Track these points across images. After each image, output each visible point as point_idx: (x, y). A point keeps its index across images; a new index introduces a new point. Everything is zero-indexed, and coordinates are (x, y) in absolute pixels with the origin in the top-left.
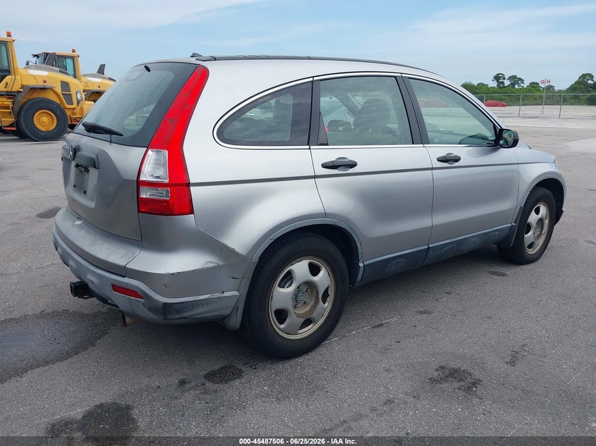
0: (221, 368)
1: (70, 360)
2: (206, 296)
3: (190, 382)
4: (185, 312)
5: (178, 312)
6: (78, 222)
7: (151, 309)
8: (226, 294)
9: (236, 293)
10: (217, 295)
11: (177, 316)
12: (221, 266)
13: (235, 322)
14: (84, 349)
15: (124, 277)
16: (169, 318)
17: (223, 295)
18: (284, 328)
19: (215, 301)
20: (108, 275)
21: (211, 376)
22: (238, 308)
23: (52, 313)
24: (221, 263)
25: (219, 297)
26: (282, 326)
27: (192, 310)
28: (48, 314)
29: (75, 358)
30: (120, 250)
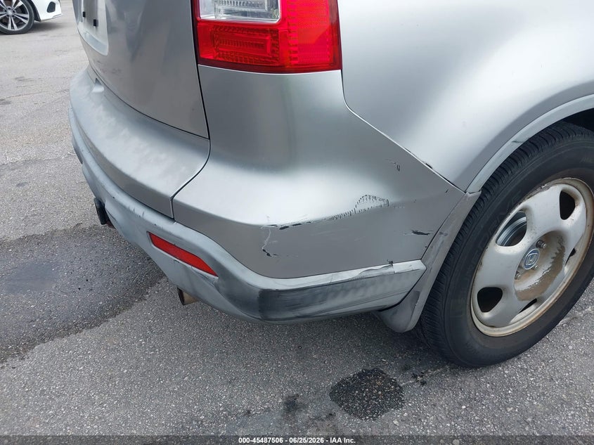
0: (359, 374)
1: (103, 328)
2: (355, 273)
3: (305, 406)
4: (307, 306)
5: (294, 306)
6: (100, 89)
7: (232, 298)
8: (399, 267)
9: (417, 265)
10: (378, 270)
11: (291, 314)
12: (395, 206)
13: (408, 319)
14: (128, 305)
15: (173, 220)
16: (274, 317)
17: (390, 270)
18: (490, 320)
19: (373, 284)
20: (139, 210)
21: (344, 394)
22: (418, 294)
23: (90, 228)
24: (392, 200)
25: (383, 276)
26: (487, 315)
27: (323, 301)
28: (84, 231)
29: (112, 324)
30: (163, 156)
